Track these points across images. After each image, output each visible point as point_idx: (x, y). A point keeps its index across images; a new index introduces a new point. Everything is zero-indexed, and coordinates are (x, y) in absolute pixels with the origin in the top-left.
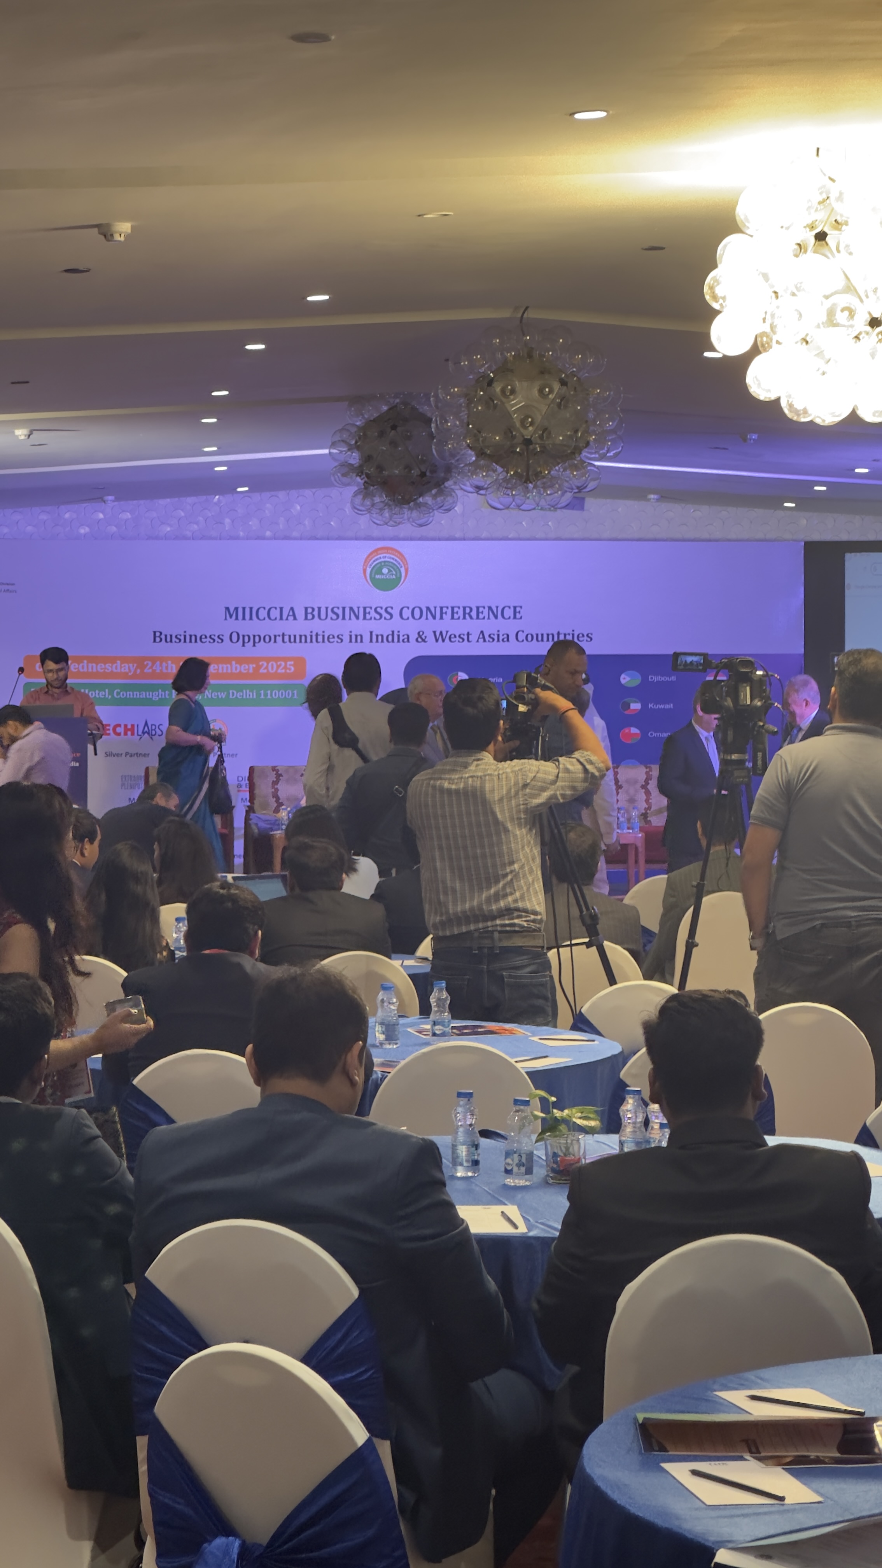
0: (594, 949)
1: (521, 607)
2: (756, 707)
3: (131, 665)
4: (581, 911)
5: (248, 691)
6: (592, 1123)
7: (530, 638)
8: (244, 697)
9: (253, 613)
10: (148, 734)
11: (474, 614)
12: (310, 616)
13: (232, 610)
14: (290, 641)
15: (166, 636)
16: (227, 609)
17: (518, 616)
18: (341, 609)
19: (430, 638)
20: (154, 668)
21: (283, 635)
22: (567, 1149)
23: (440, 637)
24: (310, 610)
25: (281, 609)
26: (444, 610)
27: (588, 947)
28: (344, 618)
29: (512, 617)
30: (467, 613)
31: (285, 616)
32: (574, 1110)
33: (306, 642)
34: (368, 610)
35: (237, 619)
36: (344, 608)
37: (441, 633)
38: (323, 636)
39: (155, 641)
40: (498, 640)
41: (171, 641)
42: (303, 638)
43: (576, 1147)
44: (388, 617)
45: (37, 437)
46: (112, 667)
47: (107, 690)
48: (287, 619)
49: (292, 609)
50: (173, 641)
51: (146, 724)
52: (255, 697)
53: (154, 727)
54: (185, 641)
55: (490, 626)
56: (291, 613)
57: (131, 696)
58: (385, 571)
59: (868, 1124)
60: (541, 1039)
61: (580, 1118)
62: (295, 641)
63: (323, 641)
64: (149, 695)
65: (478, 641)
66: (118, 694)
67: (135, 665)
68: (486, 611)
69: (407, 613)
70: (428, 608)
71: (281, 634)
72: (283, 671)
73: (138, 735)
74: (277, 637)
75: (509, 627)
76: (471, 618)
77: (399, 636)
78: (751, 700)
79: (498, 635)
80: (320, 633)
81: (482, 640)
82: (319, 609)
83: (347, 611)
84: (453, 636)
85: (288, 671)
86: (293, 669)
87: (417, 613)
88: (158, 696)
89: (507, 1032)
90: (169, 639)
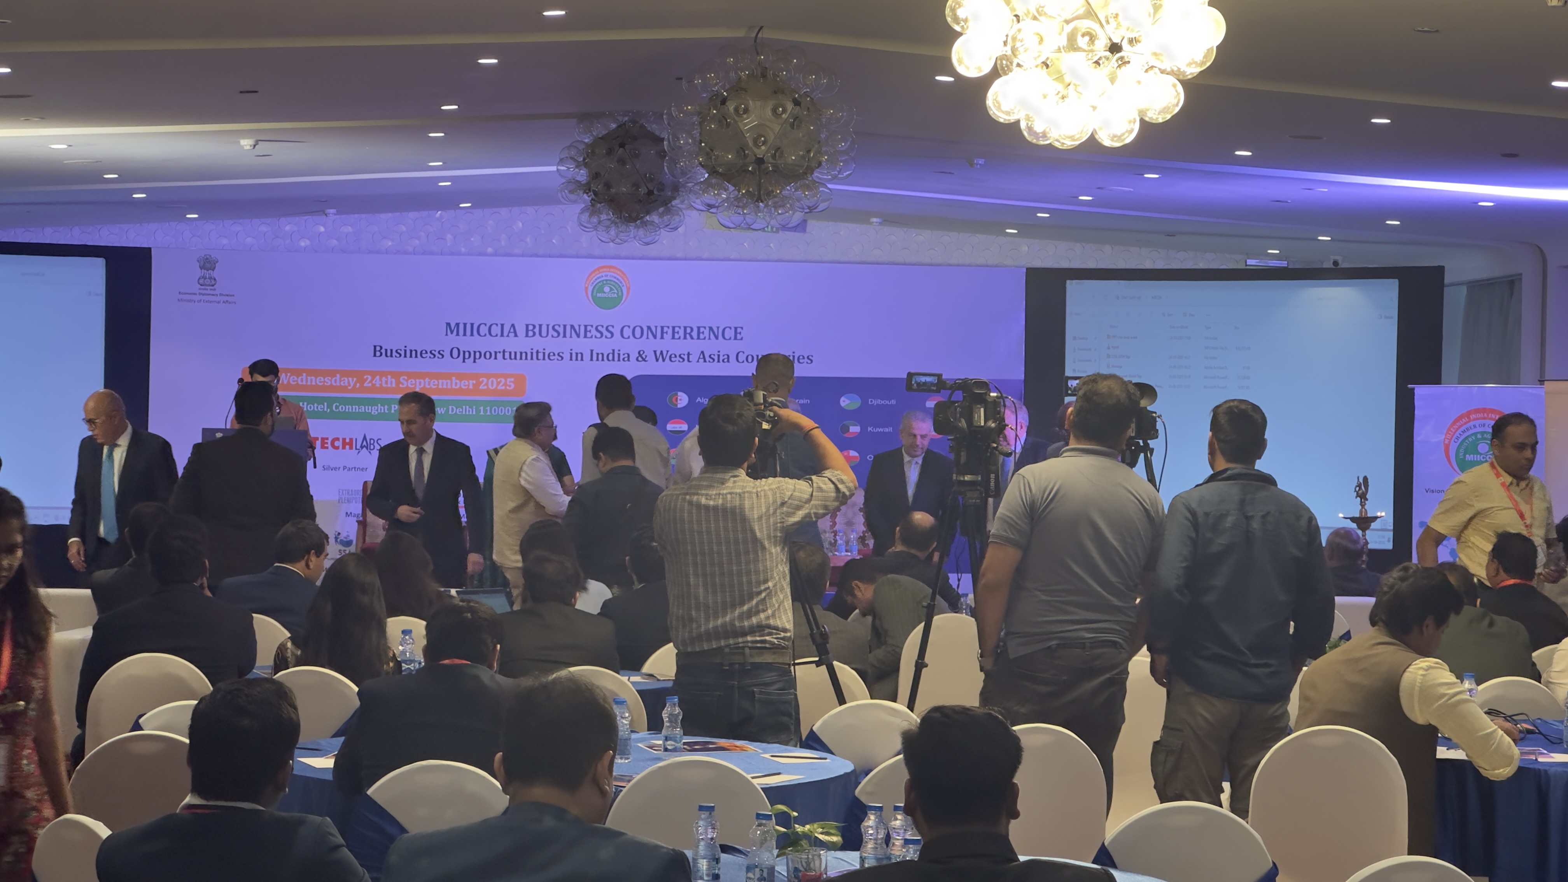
0: (824, 668)
1: (742, 328)
2: (990, 429)
3: (350, 379)
4: (812, 629)
5: (467, 407)
6: (835, 839)
7: (750, 359)
8: (464, 413)
9: (474, 330)
10: (367, 448)
11: (695, 334)
12: (531, 333)
13: (453, 326)
14: (510, 358)
15: (386, 350)
16: (448, 324)
17: (739, 337)
18: (562, 327)
19: (651, 358)
20: (374, 382)
21: (504, 352)
22: (808, 864)
23: (660, 356)
24: (531, 327)
25: (502, 325)
26: (665, 329)
27: (817, 666)
28: (565, 336)
29: (733, 338)
30: (688, 333)
31: (506, 333)
32: (816, 826)
33: (526, 359)
34: (589, 328)
35: (458, 334)
36: (565, 326)
37: (662, 353)
38: (544, 353)
39: (375, 355)
40: (719, 361)
41: (391, 356)
42: (524, 355)
43: (817, 862)
44: (609, 335)
45: (263, 148)
46: (331, 381)
47: (326, 404)
48: (508, 336)
49: (513, 326)
50: (394, 355)
51: (365, 438)
52: (474, 413)
53: (372, 441)
54: (405, 356)
55: (711, 346)
56: (512, 330)
57: (350, 410)
58: (607, 289)
59: (1106, 844)
60: (772, 756)
61: (822, 833)
62: (515, 358)
63: (544, 359)
64: (369, 409)
65: (698, 361)
66: (337, 407)
67: (355, 379)
68: (707, 331)
69: (627, 332)
70: (649, 328)
71: (502, 351)
72: (503, 388)
73: (356, 449)
74: (498, 354)
75: (729, 347)
76: (692, 338)
77: (619, 355)
78: (985, 422)
79: (719, 356)
80: (541, 350)
81: (703, 360)
82: (540, 326)
83: (568, 328)
84: (673, 356)
85: (508, 388)
86: (513, 386)
87: (638, 332)
88: (377, 410)
89: (737, 748)
90: (389, 354)
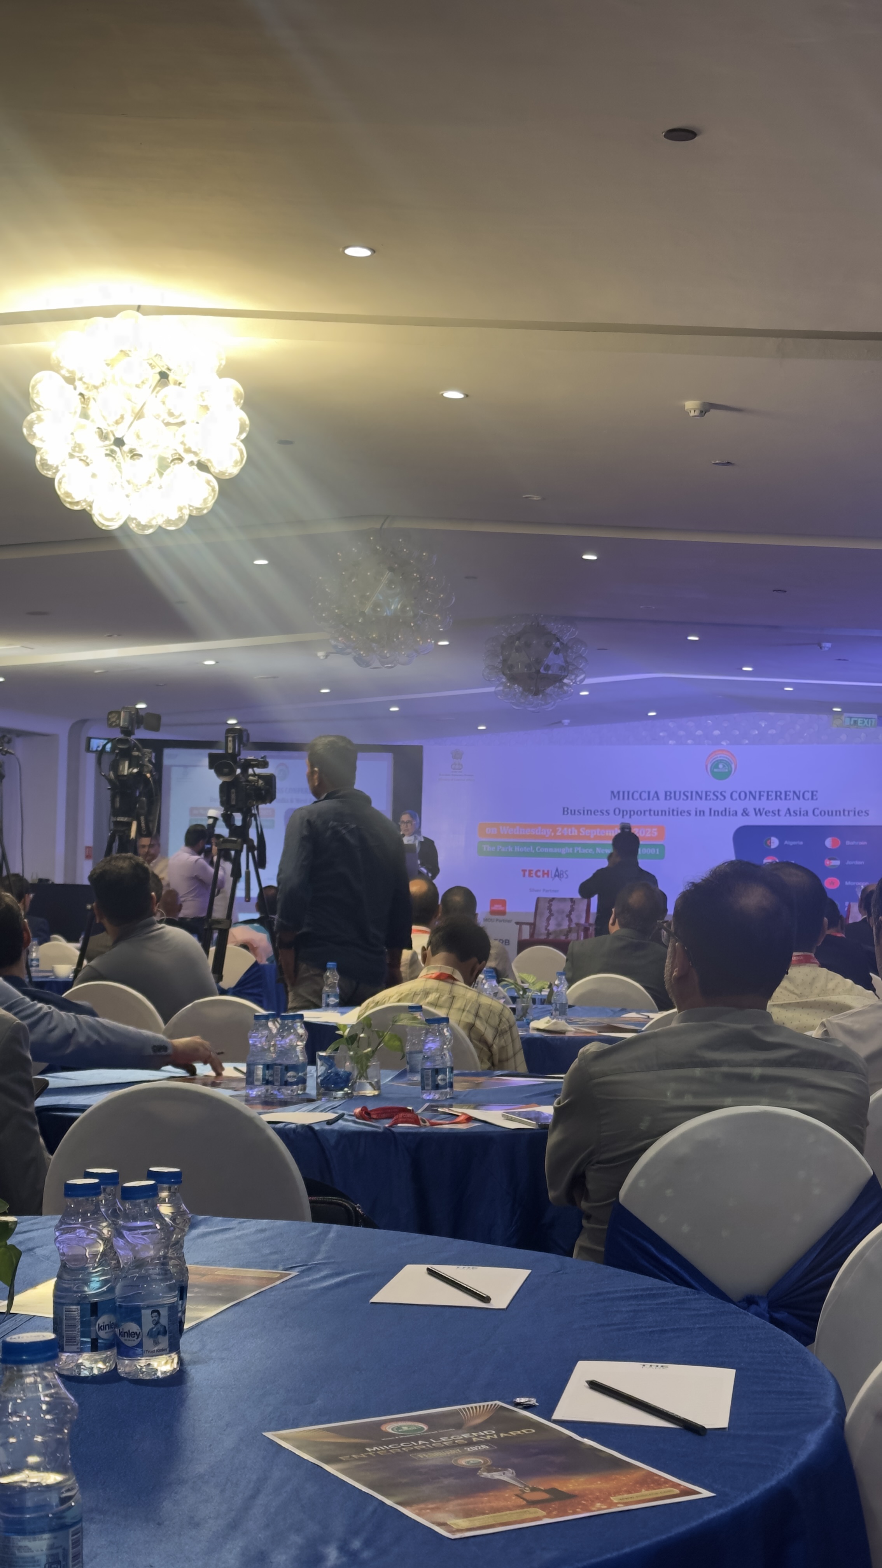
1: (817, 792)
3: (548, 830)
7: (823, 813)
9: (630, 795)
10: (559, 877)
11: (783, 796)
12: (668, 798)
13: (615, 793)
15: (571, 811)
16: (612, 792)
17: (815, 798)
18: (690, 793)
19: (752, 813)
20: (563, 832)
23: (758, 812)
24: (668, 793)
25: (649, 793)
26: (762, 793)
28: (692, 799)
29: (810, 798)
30: (778, 796)
31: (651, 797)
33: (665, 815)
34: (708, 793)
35: (619, 799)
37: (759, 810)
38: (677, 812)
39: (564, 814)
40: (800, 815)
41: (575, 814)
42: (664, 812)
44: (722, 798)
46: (535, 831)
47: (532, 847)
49: (656, 793)
51: (557, 870)
53: (562, 873)
54: (584, 814)
55: (794, 804)
56: (656, 796)
58: (721, 766)
62: (658, 815)
63: (677, 815)
65: (785, 815)
66: (539, 849)
67: (551, 830)
68: (791, 794)
69: (735, 796)
70: (750, 793)
71: (649, 810)
72: (649, 835)
73: (552, 878)
74: (646, 812)
75: (808, 805)
76: (781, 799)
77: (729, 812)
79: (800, 811)
80: (675, 809)
81: (789, 815)
82: (675, 792)
83: (694, 794)
84: (768, 812)
85: (653, 835)
86: (656, 833)
87: (743, 795)
88: (565, 851)
